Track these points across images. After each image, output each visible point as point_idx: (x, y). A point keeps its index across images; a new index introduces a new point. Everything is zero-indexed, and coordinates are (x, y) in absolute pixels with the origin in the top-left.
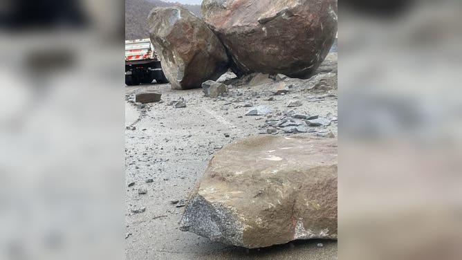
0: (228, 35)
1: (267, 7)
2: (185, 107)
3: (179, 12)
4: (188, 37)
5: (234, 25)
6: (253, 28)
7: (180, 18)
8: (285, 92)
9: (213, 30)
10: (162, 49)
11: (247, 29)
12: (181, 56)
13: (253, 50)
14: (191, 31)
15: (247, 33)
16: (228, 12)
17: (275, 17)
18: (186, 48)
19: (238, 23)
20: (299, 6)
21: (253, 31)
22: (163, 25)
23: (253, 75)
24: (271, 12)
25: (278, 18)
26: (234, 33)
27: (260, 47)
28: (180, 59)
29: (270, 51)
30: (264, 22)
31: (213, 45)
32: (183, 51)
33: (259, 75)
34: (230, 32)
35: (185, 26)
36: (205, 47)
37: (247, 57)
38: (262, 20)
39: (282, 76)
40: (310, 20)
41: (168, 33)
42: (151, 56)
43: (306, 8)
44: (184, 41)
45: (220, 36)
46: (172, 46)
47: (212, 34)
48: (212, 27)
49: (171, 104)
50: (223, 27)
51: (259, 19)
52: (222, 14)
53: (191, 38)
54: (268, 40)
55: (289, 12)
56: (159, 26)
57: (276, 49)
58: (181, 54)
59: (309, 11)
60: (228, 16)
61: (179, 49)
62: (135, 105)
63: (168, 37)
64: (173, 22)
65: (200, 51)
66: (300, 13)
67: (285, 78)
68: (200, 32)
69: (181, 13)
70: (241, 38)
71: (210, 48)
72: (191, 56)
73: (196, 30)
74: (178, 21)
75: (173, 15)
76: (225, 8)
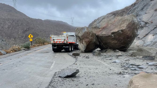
0: (100, 37)
1: (114, 29)
2: (89, 58)
3: (86, 29)
4: (88, 36)
5: (103, 34)
6: (109, 35)
7: (86, 30)
8: (121, 56)
9: (95, 35)
10: (79, 40)
11: (107, 35)
12: (85, 42)
13: (108, 42)
14: (89, 35)
15: (107, 36)
16: (101, 29)
17: (117, 32)
18: (87, 40)
19: (104, 33)
20: (126, 29)
21: (109, 36)
22: (80, 32)
23: (107, 49)
24: (116, 30)
25: (118, 32)
26: (102, 36)
27: (110, 41)
28: (85, 43)
29: (114, 42)
30: (113, 33)
31: (95, 39)
32: (86, 41)
33: (109, 50)
34: (101, 36)
35: (87, 33)
36: (93, 40)
37: (106, 44)
38: (112, 33)
39: (118, 51)
40: (129, 33)
41: (82, 35)
42: (65, 42)
43: (128, 30)
44: (87, 38)
45: (98, 37)
46: (83, 39)
47: (95, 36)
48: (95, 34)
49: (84, 57)
50: (99, 34)
51: (111, 32)
52: (99, 30)
53: (89, 37)
54: (114, 39)
55: (122, 31)
56: (79, 32)
57: (116, 42)
58: (86, 42)
59: (129, 31)
60: (100, 31)
61: (85, 40)
62: (72, 56)
63: (82, 36)
64: (84, 31)
65: (91, 41)
66: (126, 31)
67: (119, 51)
68: (92, 35)
69: (87, 29)
70: (105, 38)
71: (94, 40)
72: (89, 42)
73: (91, 35)
74: (85, 31)
75: (84, 29)
76: (100, 28)
